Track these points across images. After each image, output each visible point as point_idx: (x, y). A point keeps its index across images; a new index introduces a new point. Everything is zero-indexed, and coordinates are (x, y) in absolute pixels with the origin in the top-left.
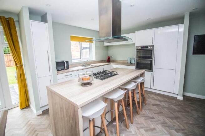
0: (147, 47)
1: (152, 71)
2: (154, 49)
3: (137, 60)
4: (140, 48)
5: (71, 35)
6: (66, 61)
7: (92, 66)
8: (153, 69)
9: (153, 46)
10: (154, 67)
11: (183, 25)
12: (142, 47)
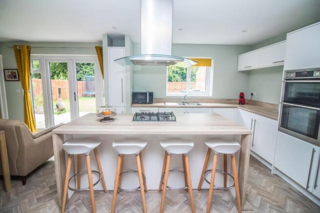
4: (293, 75)
6: (149, 93)
7: (199, 104)
12: (299, 74)
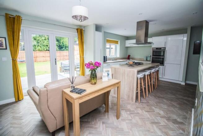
0: (160, 48)
1: (164, 66)
2: (165, 50)
3: (153, 58)
4: (155, 49)
5: (107, 39)
8: (165, 64)
9: (165, 48)
10: (165, 62)
11: (186, 35)
12: (157, 48)
